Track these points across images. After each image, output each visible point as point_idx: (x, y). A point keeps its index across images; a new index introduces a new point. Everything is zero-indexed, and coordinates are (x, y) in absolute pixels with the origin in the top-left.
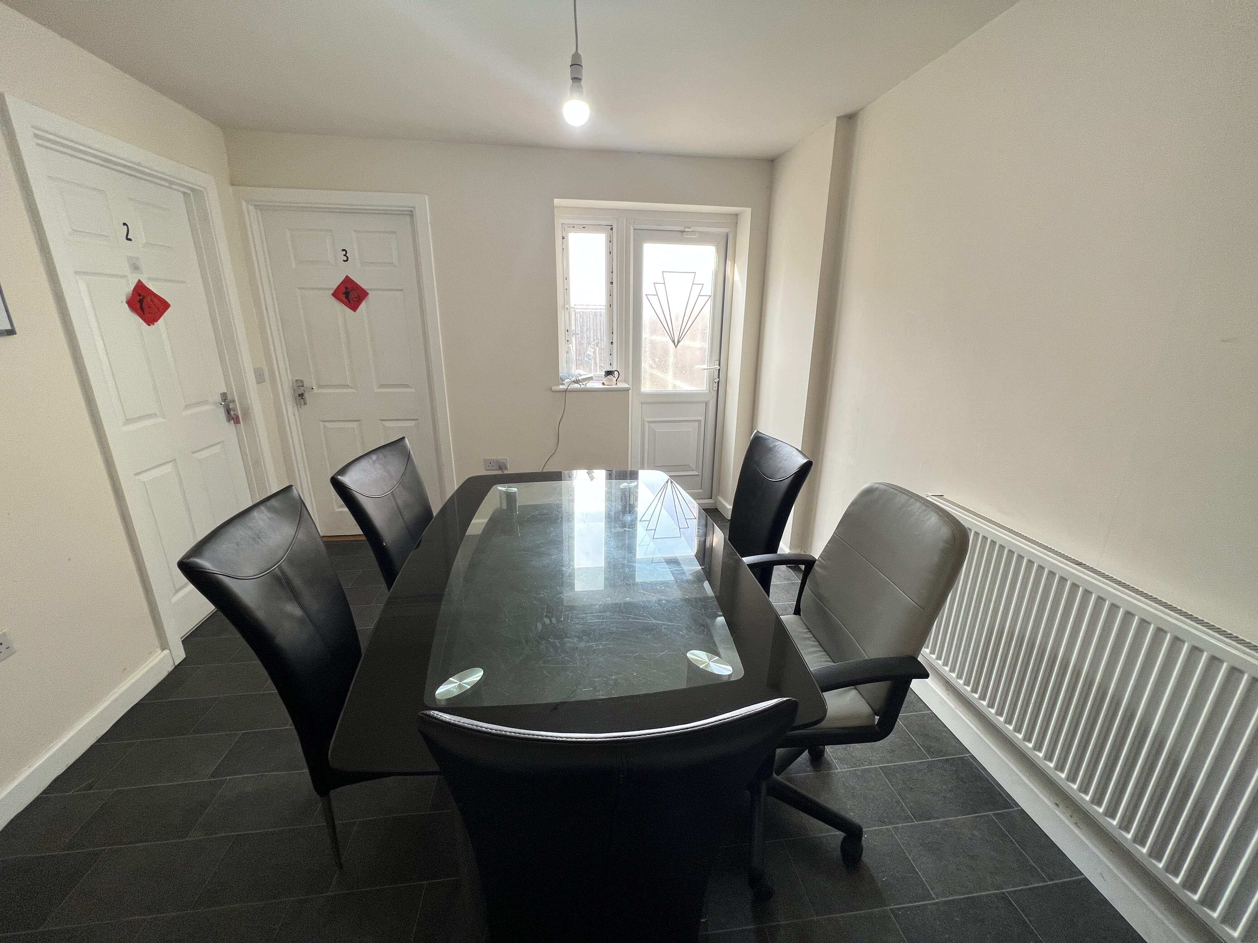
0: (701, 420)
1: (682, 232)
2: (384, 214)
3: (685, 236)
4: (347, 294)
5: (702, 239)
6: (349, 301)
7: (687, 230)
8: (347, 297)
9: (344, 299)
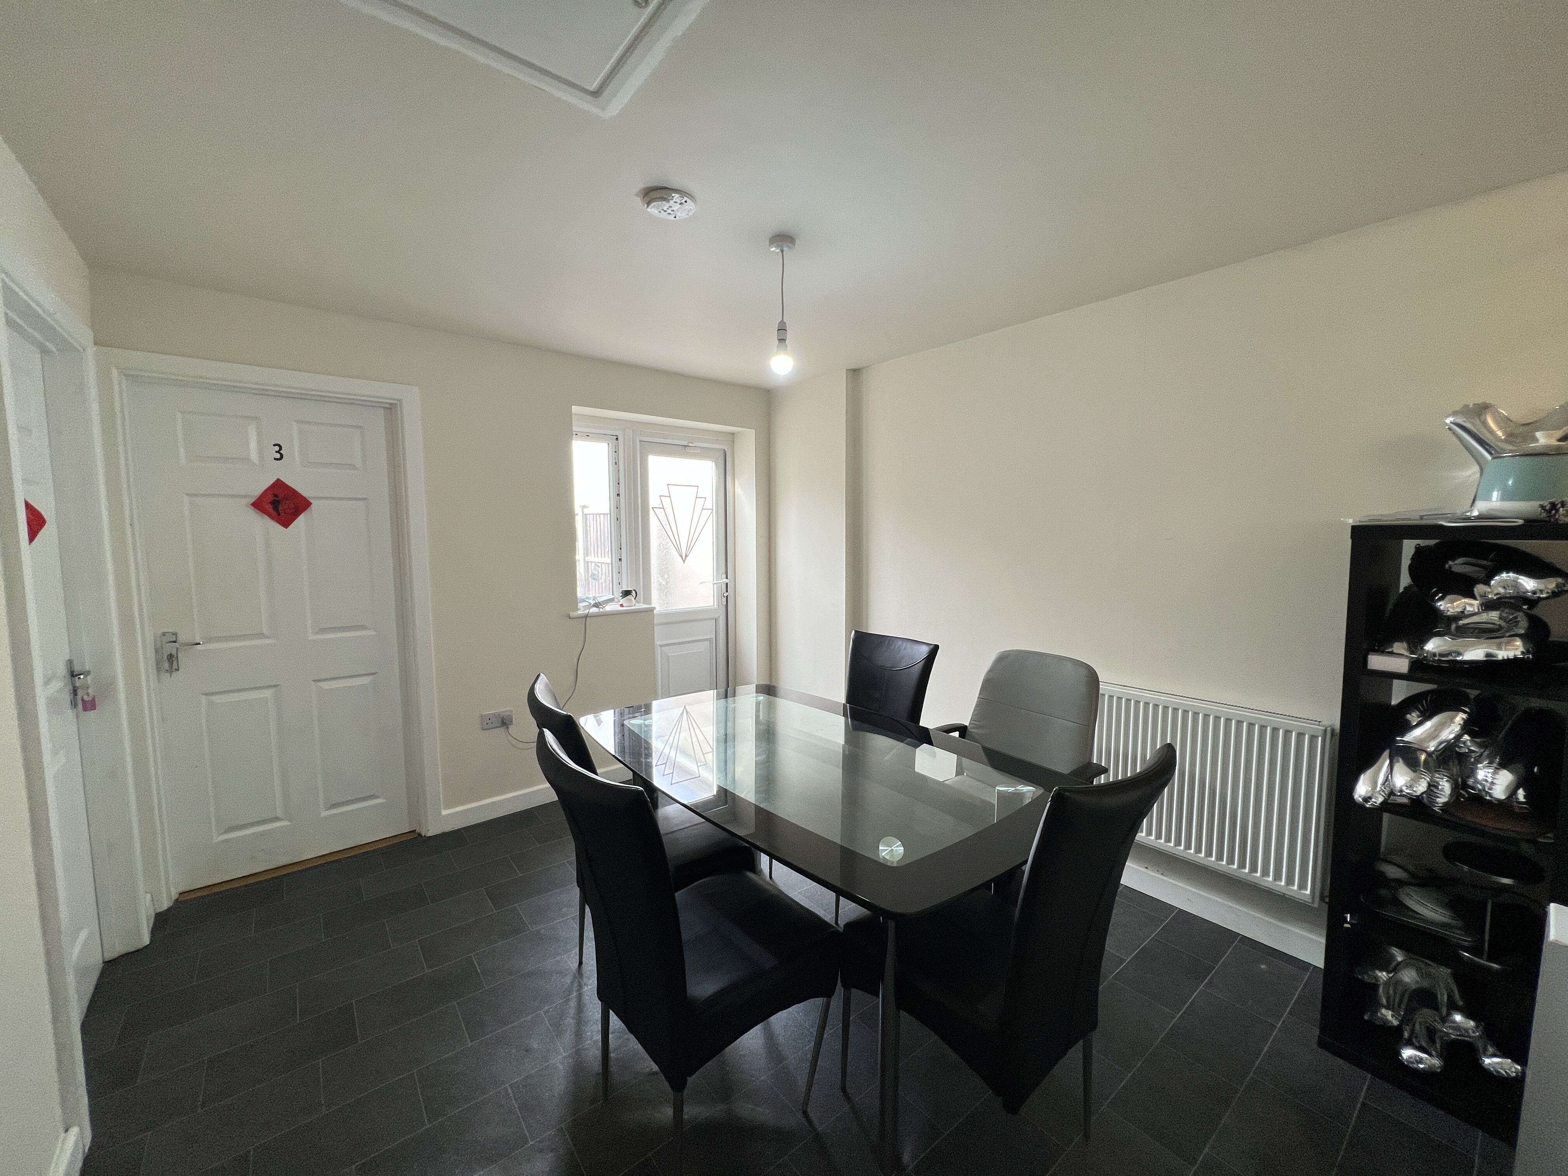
0: (712, 639)
1: (685, 446)
2: (349, 404)
3: (688, 450)
4: (275, 504)
5: (703, 454)
6: (279, 514)
7: (690, 445)
8: (276, 509)
9: (271, 510)
